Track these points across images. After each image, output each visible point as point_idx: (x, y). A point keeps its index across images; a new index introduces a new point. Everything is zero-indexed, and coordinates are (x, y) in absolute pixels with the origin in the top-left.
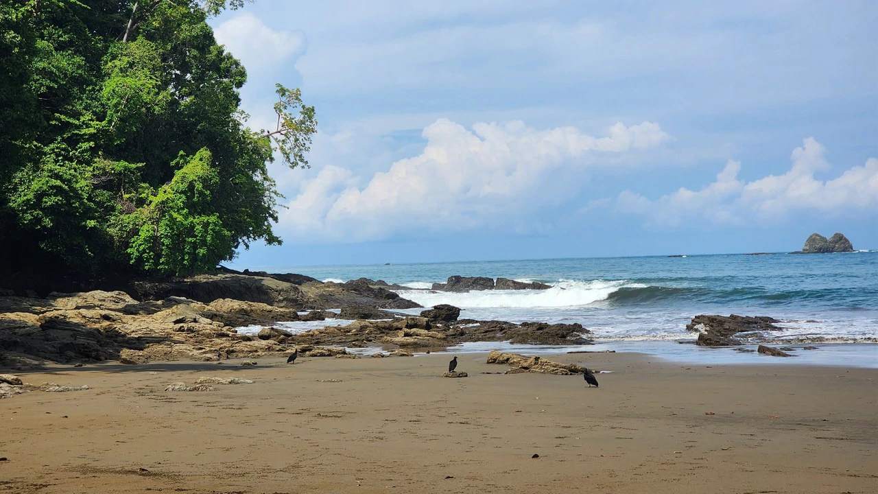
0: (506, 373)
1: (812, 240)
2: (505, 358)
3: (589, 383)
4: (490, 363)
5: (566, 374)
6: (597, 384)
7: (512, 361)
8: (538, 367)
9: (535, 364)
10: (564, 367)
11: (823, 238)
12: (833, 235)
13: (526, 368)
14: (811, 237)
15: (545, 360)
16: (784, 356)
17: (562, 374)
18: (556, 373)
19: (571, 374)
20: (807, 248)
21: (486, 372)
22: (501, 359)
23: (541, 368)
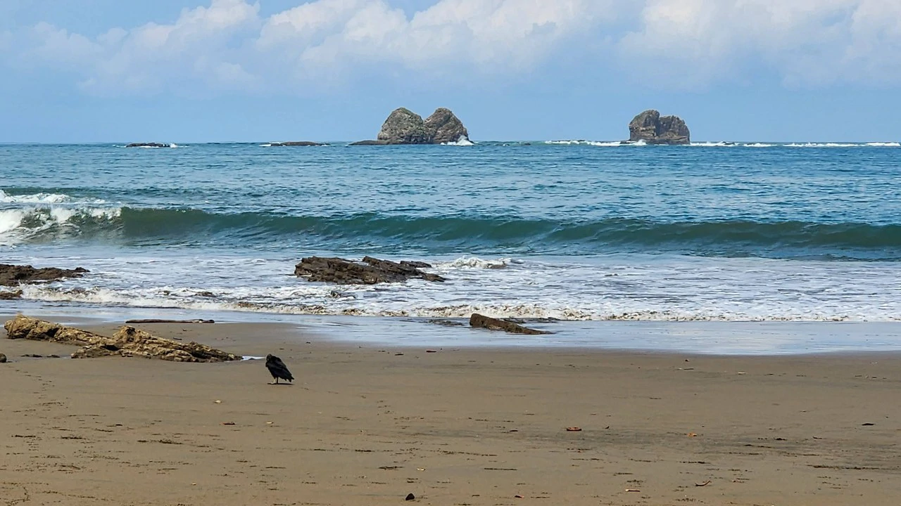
0: (75, 357)
1: (395, 120)
2: (46, 329)
3: (275, 376)
4: (17, 337)
5: (189, 360)
6: (290, 378)
7: (62, 335)
8: (134, 348)
9: (129, 340)
10: (183, 348)
11: (416, 117)
12: (433, 113)
13: (112, 348)
14: (394, 114)
15: (147, 335)
16: (530, 333)
17: (183, 360)
18: (171, 359)
19: (197, 361)
20: (386, 134)
21: (31, 353)
22: (38, 330)
23: (142, 349)
